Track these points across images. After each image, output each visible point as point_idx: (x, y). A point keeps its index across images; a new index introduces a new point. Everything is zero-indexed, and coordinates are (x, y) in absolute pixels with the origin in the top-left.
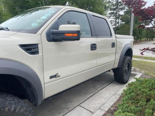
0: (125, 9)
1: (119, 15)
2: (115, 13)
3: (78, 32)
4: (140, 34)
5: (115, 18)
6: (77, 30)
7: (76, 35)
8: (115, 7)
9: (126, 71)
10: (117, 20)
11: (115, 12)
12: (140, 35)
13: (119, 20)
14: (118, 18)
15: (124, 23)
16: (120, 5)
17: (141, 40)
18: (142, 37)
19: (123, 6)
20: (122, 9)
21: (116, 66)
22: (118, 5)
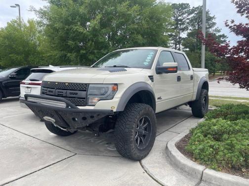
0: (187, 30)
1: (180, 38)
2: (175, 36)
3: (176, 67)
4: (212, 65)
5: (174, 43)
6: (176, 66)
7: (176, 69)
8: (173, 27)
9: (203, 105)
10: (178, 46)
11: (174, 34)
12: (212, 67)
13: (181, 46)
14: (179, 43)
15: (188, 49)
16: (180, 24)
17: (214, 75)
18: (216, 69)
19: (184, 26)
20: (183, 30)
21: (194, 98)
22: (177, 24)
